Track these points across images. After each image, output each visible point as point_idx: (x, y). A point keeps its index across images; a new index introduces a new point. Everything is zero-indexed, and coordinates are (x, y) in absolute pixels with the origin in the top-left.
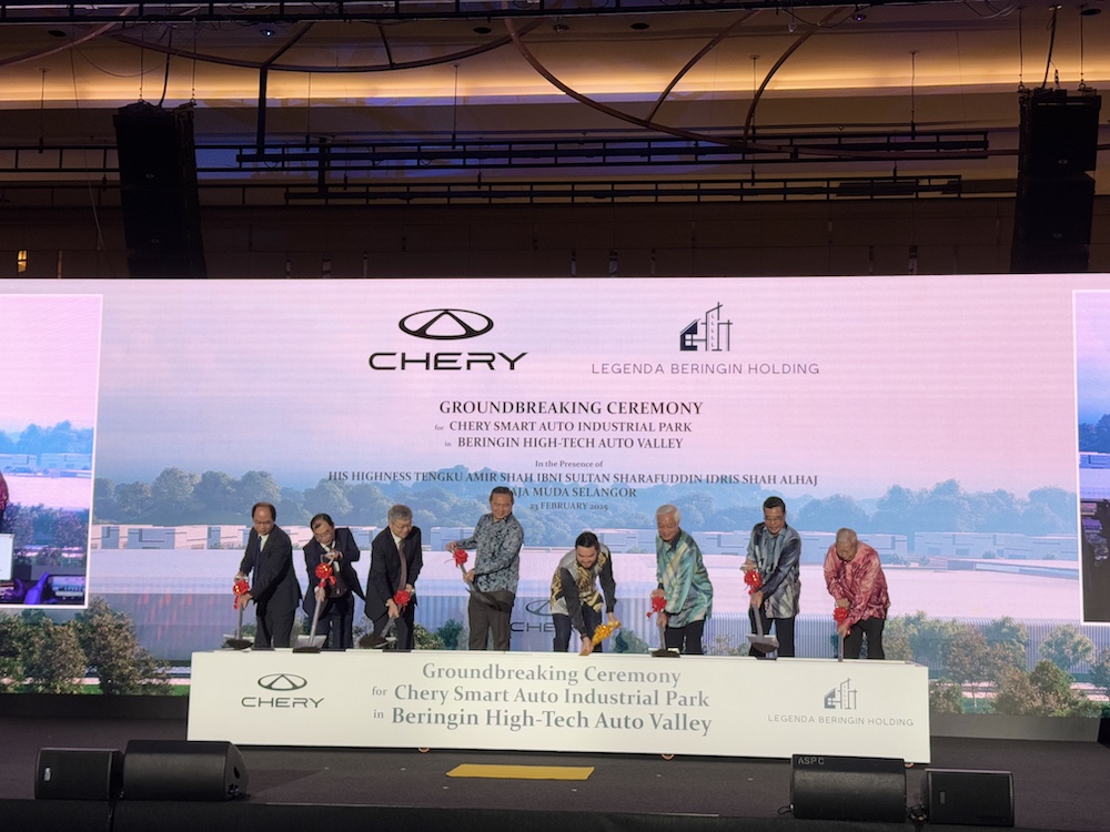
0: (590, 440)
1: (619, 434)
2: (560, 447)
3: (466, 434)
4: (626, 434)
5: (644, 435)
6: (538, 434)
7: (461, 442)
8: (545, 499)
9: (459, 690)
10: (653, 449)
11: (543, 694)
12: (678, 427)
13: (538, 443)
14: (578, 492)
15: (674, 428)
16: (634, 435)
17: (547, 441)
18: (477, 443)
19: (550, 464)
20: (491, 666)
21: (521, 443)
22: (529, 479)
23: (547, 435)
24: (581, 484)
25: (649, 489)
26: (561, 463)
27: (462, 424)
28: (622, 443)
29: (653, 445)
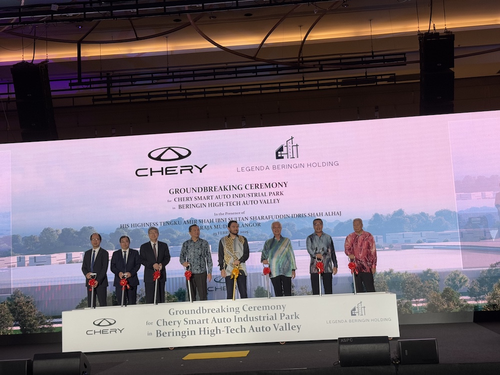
0: (238, 202)
1: (251, 199)
2: (225, 206)
3: (181, 203)
4: (254, 199)
5: (262, 198)
6: (214, 201)
7: (180, 207)
8: (220, 230)
9: (186, 320)
10: (267, 204)
11: (224, 319)
12: (277, 194)
13: (215, 205)
16: (258, 198)
17: (219, 204)
18: (187, 206)
19: (221, 214)
20: (200, 308)
21: (207, 205)
22: (212, 221)
23: (219, 201)
25: (266, 222)
26: (226, 213)
27: (180, 198)
28: (252, 202)
29: (267, 202)
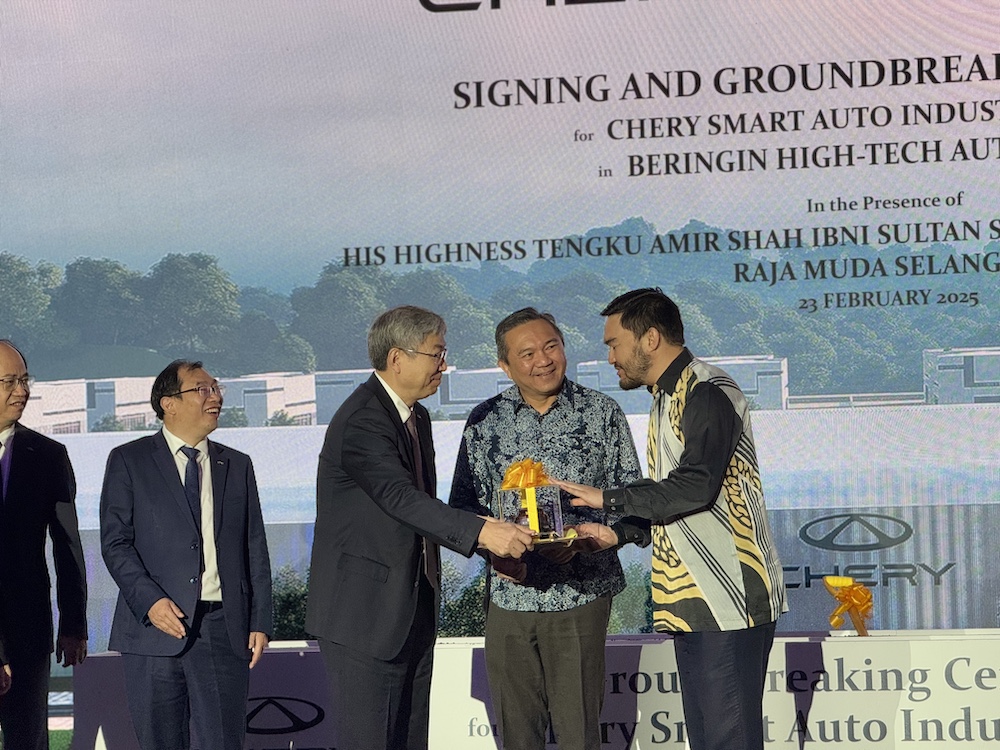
2: (862, 166)
7: (636, 165)
8: (832, 286)
9: (661, 719)
11: (851, 722)
13: (810, 158)
14: (909, 264)
17: (832, 154)
18: (671, 166)
19: (841, 205)
21: (772, 160)
22: (793, 240)
24: (916, 248)
26: (867, 201)
27: (636, 124)
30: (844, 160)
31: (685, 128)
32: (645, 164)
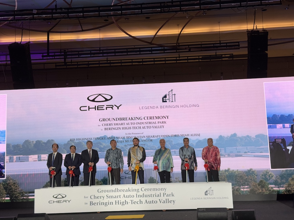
1: (147, 125)
2: (132, 129)
3: (106, 127)
4: (149, 125)
5: (154, 125)
6: (126, 126)
7: (105, 129)
8: (128, 143)
9: (107, 196)
10: (156, 129)
11: (130, 195)
12: (163, 122)
13: (126, 128)
15: (162, 123)
16: (151, 125)
18: (109, 129)
19: (129, 134)
20: (116, 189)
21: (121, 129)
22: (124, 138)
23: (128, 126)
25: (156, 139)
26: (132, 133)
27: (105, 124)
28: (148, 127)
29: (156, 127)
30: (130, 129)
31: (111, 125)
32: (107, 129)
